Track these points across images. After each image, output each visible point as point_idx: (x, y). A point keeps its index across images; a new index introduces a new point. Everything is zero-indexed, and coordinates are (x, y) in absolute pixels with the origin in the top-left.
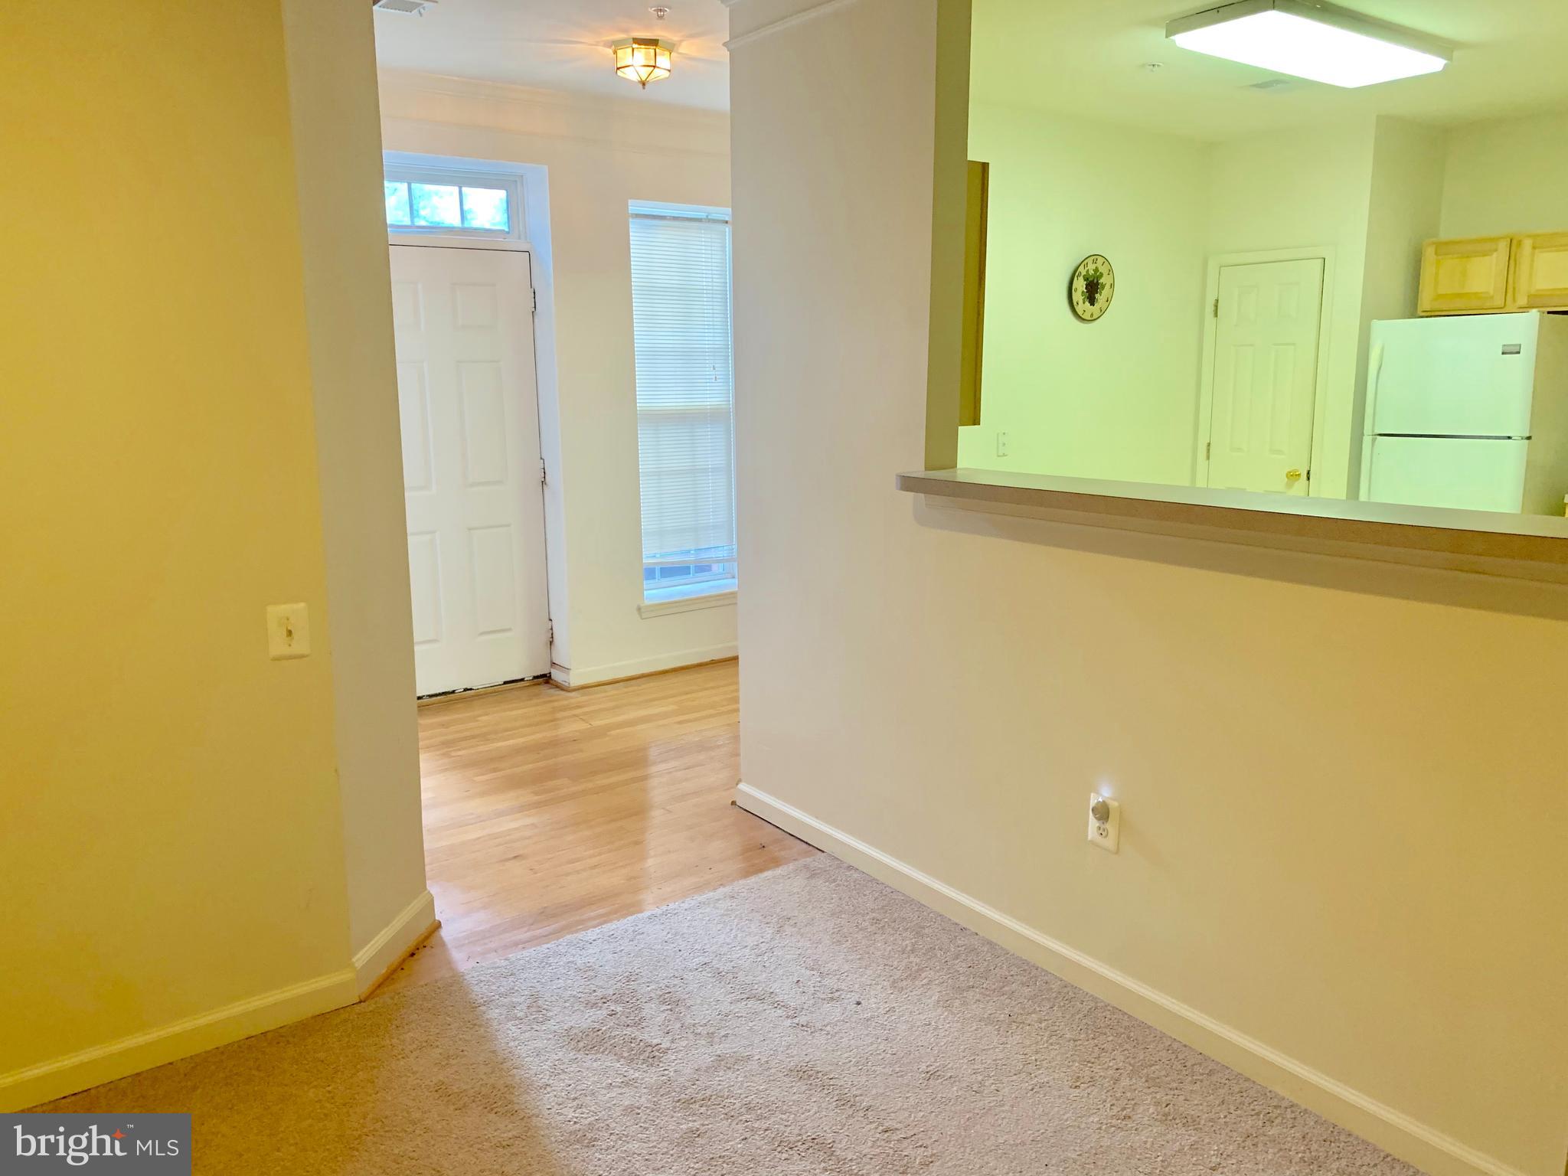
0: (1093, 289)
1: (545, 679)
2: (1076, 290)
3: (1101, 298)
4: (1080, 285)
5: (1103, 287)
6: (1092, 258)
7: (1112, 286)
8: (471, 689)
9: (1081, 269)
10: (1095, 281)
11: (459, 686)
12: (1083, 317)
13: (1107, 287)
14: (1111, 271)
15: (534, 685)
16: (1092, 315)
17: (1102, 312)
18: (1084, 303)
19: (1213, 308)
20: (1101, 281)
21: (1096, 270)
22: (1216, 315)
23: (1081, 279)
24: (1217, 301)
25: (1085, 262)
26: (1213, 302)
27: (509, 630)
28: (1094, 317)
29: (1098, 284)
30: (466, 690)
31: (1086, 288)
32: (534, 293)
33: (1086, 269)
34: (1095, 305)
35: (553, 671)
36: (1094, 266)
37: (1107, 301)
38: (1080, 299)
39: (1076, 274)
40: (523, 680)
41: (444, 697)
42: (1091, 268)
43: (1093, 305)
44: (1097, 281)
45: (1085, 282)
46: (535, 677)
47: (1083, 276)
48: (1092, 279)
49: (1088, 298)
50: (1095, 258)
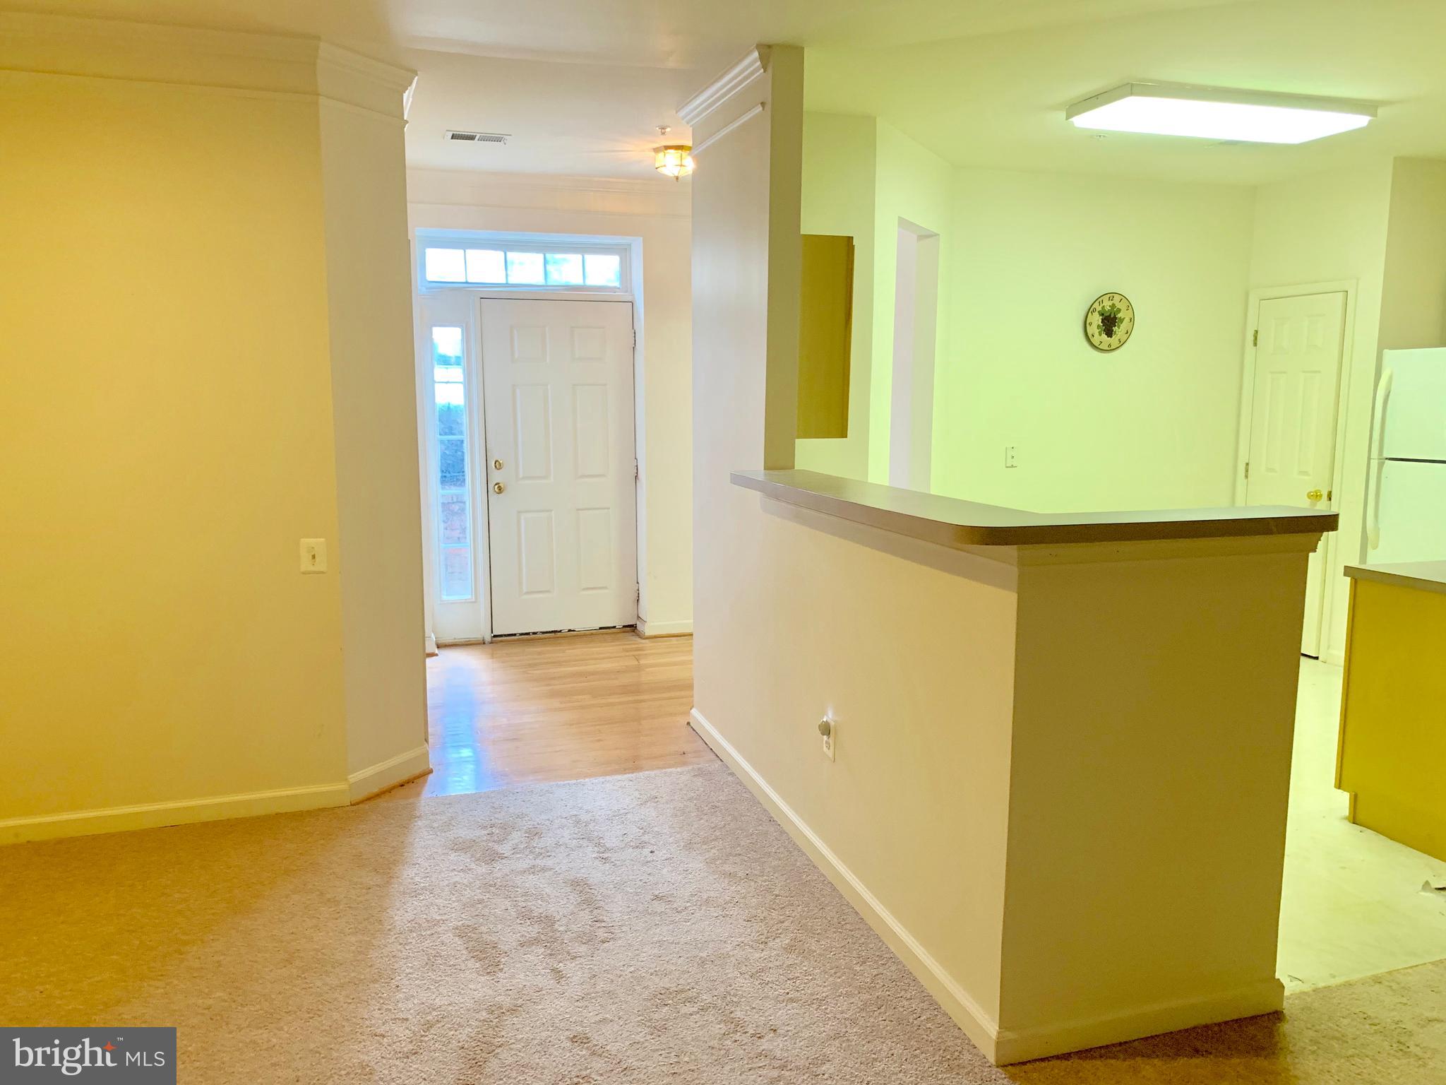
0: (1109, 323)
1: (632, 628)
2: (1090, 324)
3: (1119, 331)
4: (1096, 319)
5: (1122, 320)
6: (1108, 296)
7: (1132, 320)
8: (574, 631)
9: (1096, 305)
10: (1112, 316)
11: (565, 627)
12: (1099, 347)
13: (1127, 320)
14: (1130, 306)
15: (624, 632)
16: (1110, 345)
17: (1122, 344)
18: (1100, 335)
19: (1252, 338)
20: (1119, 316)
21: (1113, 306)
22: (1255, 344)
23: (1096, 316)
24: (1256, 332)
25: (1100, 300)
26: (1253, 332)
27: (604, 588)
28: (1113, 347)
29: (1115, 318)
30: (570, 631)
31: (1102, 323)
32: (635, 333)
33: (1101, 305)
34: (1113, 337)
35: (638, 623)
36: (1110, 303)
37: (1127, 333)
38: (1096, 332)
39: (1090, 310)
40: (614, 627)
41: (553, 634)
42: (1107, 304)
43: (1111, 337)
44: (1115, 316)
45: (1101, 317)
46: (624, 626)
47: (1099, 312)
48: (1108, 314)
49: (1104, 330)
50: (1111, 295)
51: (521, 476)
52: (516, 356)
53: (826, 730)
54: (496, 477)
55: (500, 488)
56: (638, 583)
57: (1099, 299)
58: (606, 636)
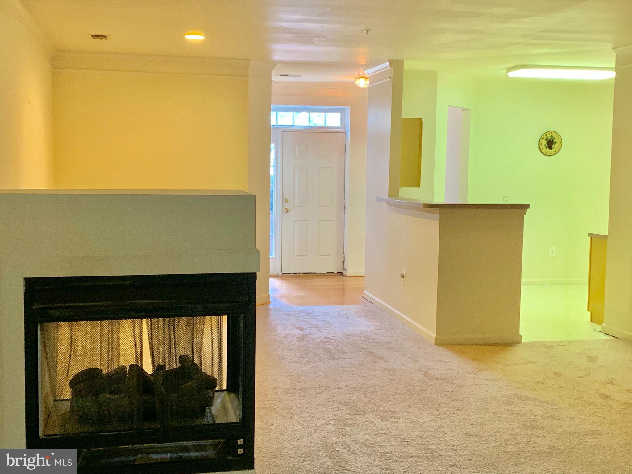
0: (550, 144)
1: (341, 273)
2: (541, 144)
3: (555, 147)
4: (544, 142)
5: (556, 143)
6: (549, 132)
7: (561, 142)
8: (316, 273)
9: (544, 136)
10: (552, 141)
11: (312, 272)
12: (546, 154)
13: (558, 142)
14: (560, 136)
15: (337, 275)
16: (551, 153)
17: (556, 153)
18: (546, 149)
20: (555, 141)
21: (552, 136)
27: (330, 255)
30: (314, 273)
31: (547, 144)
32: (346, 146)
33: (546, 136)
34: (552, 150)
35: (344, 271)
36: (550, 135)
37: (559, 148)
38: (544, 147)
39: (541, 138)
40: (333, 273)
41: (307, 274)
42: (549, 136)
43: (551, 150)
44: (553, 141)
45: (546, 141)
46: (338, 273)
47: (545, 139)
48: (549, 140)
49: (548, 147)
50: (551, 132)
51: (296, 205)
52: (296, 155)
53: (403, 276)
54: (286, 206)
55: (287, 210)
56: (344, 254)
57: (545, 134)
58: (329, 276)
